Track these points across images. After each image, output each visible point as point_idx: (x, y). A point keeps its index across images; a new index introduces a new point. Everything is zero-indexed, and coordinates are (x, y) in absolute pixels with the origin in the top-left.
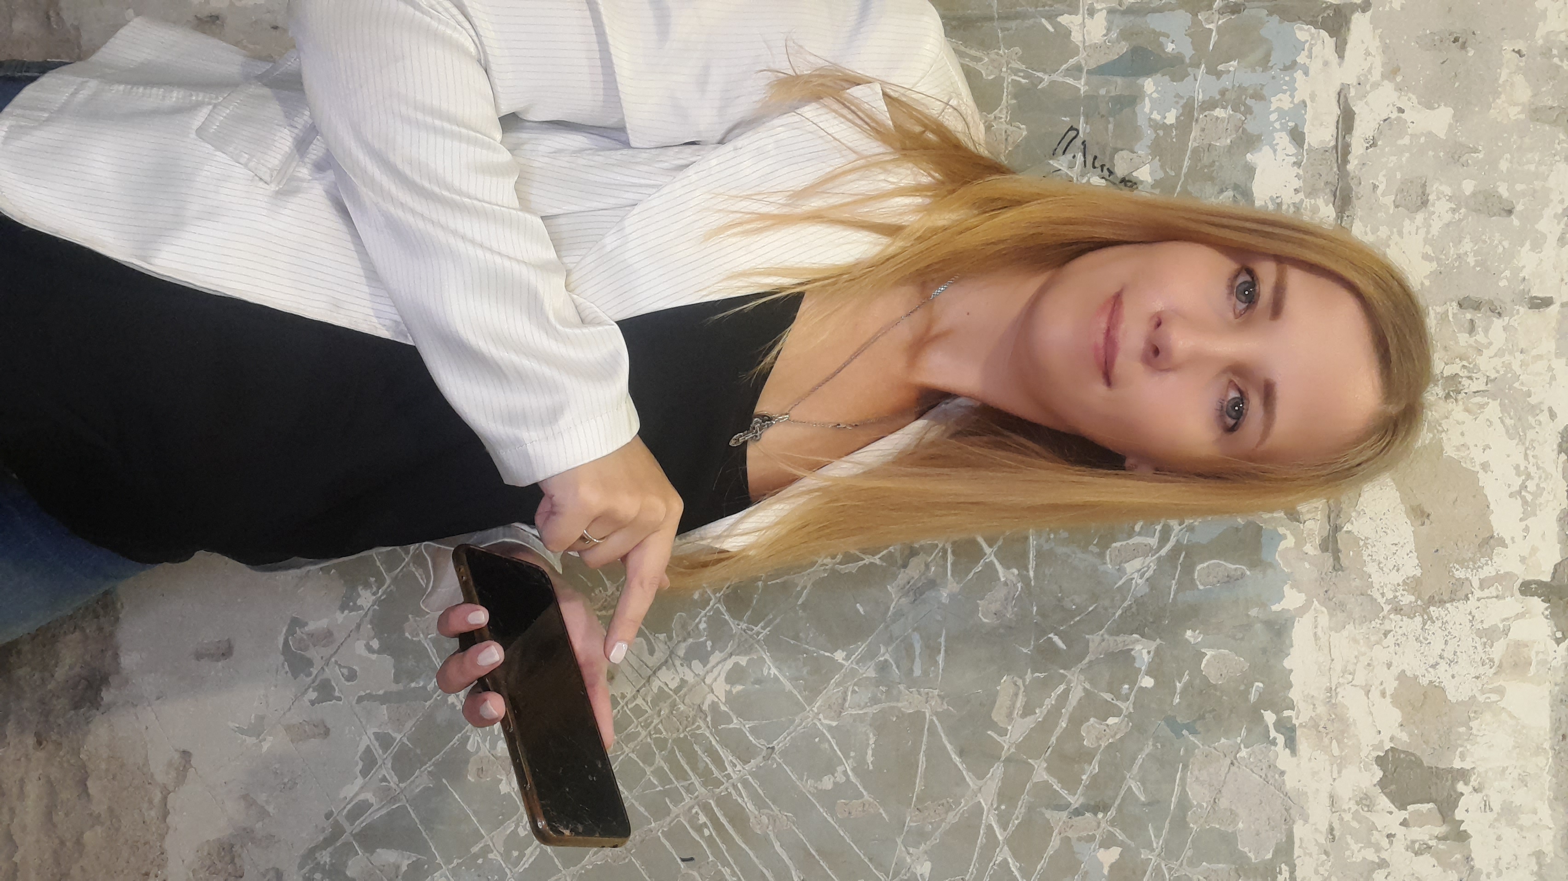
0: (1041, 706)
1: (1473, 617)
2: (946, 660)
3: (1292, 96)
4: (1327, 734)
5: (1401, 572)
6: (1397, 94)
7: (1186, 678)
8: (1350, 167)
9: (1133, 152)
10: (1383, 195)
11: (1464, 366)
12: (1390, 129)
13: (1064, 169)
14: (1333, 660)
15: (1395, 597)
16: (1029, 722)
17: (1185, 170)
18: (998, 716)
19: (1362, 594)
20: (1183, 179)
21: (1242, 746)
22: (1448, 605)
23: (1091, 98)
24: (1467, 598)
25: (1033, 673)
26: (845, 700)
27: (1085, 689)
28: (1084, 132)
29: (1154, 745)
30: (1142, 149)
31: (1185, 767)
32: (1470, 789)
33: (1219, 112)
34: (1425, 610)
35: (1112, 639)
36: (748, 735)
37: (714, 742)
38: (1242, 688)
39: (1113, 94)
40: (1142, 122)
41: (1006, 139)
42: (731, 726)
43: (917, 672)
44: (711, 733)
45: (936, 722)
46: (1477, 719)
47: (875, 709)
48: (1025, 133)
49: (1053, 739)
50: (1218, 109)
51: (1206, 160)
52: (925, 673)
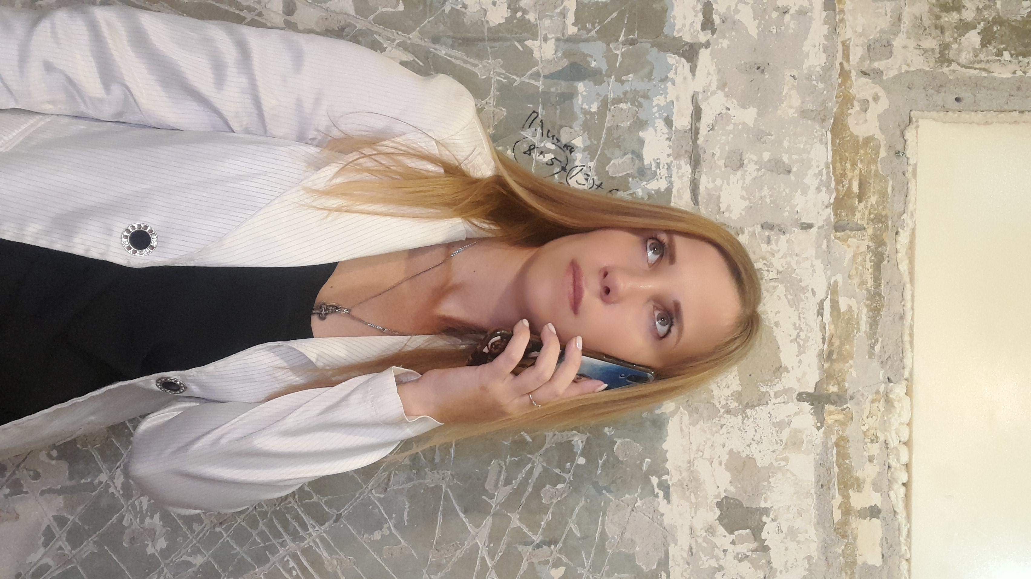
0: (516, 479)
1: (771, 415)
2: (456, 452)
3: (666, 98)
4: (688, 489)
5: (731, 388)
6: (726, 99)
7: (605, 457)
8: (699, 142)
9: (571, 128)
10: (718, 160)
11: (764, 264)
12: (722, 120)
13: (530, 138)
14: (691, 443)
15: (727, 404)
16: (508, 489)
17: (603, 140)
18: (489, 486)
19: (708, 402)
20: (601, 146)
21: (638, 499)
22: (757, 408)
23: (546, 94)
24: (767, 404)
25: (511, 457)
26: (389, 480)
27: (543, 466)
28: (542, 115)
29: (586, 501)
30: (577, 126)
31: (604, 514)
32: (771, 520)
33: (623, 105)
34: (744, 412)
35: (559, 434)
36: (323, 506)
37: (300, 512)
38: (638, 462)
39: (559, 91)
40: (577, 110)
41: (493, 117)
42: (312, 500)
43: (437, 460)
44: (298, 505)
45: (450, 492)
46: (773, 476)
47: (409, 485)
48: (505, 114)
49: (523, 500)
50: (622, 104)
51: (615, 135)
52: (442, 460)
